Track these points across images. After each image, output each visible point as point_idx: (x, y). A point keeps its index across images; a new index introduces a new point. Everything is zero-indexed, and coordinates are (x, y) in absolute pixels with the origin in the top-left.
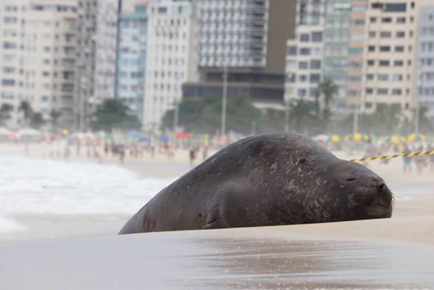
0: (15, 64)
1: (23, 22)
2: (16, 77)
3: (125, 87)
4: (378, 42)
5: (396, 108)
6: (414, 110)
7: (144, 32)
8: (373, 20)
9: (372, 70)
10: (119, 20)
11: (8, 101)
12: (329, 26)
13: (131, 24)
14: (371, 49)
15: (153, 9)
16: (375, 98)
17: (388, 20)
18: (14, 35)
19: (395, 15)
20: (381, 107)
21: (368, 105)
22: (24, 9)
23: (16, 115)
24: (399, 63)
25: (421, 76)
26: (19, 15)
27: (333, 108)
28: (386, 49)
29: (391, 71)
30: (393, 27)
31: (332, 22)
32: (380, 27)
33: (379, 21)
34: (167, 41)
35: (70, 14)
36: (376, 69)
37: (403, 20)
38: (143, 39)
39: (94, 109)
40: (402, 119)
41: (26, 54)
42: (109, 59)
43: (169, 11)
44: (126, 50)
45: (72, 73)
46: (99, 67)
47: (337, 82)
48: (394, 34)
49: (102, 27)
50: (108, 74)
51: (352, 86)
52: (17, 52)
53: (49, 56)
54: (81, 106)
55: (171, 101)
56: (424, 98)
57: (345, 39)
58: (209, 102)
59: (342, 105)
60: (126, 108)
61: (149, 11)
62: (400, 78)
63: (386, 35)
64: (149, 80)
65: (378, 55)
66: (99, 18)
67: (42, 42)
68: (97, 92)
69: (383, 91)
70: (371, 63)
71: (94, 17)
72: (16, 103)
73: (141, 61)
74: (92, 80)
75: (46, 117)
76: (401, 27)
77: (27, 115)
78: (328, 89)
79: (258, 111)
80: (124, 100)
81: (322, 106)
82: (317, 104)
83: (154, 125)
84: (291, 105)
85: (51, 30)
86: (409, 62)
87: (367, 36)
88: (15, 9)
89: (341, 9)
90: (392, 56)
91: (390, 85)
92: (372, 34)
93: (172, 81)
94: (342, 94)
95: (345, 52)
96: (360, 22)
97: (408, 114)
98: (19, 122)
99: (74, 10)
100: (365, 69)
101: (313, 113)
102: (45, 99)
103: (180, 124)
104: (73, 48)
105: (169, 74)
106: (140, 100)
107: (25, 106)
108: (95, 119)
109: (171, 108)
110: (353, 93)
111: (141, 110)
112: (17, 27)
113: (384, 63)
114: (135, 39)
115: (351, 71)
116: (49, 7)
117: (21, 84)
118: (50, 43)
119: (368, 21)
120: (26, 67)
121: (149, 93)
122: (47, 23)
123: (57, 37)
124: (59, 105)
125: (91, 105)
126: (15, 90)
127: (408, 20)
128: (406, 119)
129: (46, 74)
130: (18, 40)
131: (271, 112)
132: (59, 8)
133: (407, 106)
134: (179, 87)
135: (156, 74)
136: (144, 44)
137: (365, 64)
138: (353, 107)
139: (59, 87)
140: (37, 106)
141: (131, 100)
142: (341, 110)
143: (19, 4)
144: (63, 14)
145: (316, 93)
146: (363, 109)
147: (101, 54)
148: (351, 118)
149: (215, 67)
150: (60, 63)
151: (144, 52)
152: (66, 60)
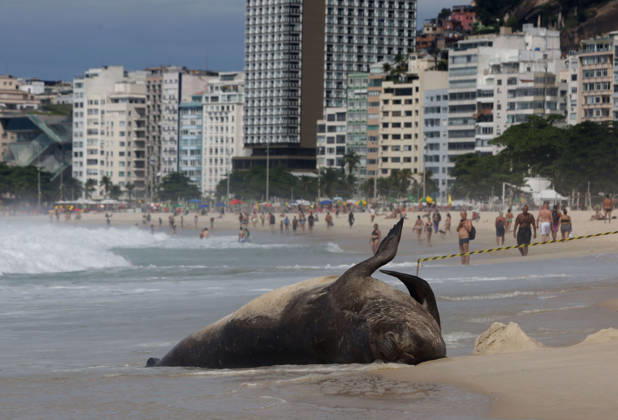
0: (97, 146)
1: (103, 112)
2: (98, 157)
3: (186, 162)
4: (391, 119)
5: (407, 172)
6: (422, 174)
7: (201, 118)
8: (386, 102)
9: (386, 142)
10: (180, 109)
11: (93, 177)
12: (351, 108)
13: (190, 112)
14: (386, 125)
15: (207, 98)
16: (390, 165)
17: (397, 102)
18: (96, 123)
19: (403, 98)
20: (395, 172)
21: (385, 171)
22: (103, 102)
23: (99, 188)
24: (408, 137)
25: (426, 148)
26: (99, 107)
27: (357, 175)
28: (397, 125)
29: (402, 143)
30: (403, 108)
31: (352, 104)
32: (391, 107)
33: (391, 102)
34: (219, 123)
35: (140, 105)
36: (390, 142)
37: (409, 102)
38: (199, 122)
39: (161, 182)
40: (412, 181)
41: (105, 137)
42: (172, 140)
43: (220, 98)
44: (186, 132)
45: (143, 152)
46: (163, 147)
47: (358, 153)
48: (403, 114)
49: (165, 114)
50: (171, 151)
51: (371, 156)
52: (99, 137)
53: (124, 139)
54: (151, 178)
55: (224, 173)
56: (429, 164)
57: (364, 119)
58: (255, 172)
59: (363, 171)
60: (188, 179)
61: (204, 101)
62: (410, 148)
63: (397, 114)
64: (206, 156)
65: (391, 131)
66: (163, 108)
67: (118, 129)
68: (163, 167)
69: (396, 160)
70: (385, 137)
71: (159, 106)
72: (99, 178)
73: (199, 140)
74: (159, 158)
75: (123, 189)
76: (408, 108)
77: (107, 188)
78: (351, 158)
79: (296, 178)
80: (186, 172)
81: (347, 173)
82: (343, 171)
83: (211, 192)
84: (322, 173)
85: (124, 118)
86: (416, 136)
87: (381, 114)
88: (96, 103)
89: (359, 94)
90: (402, 131)
91: (402, 154)
92: (386, 113)
93: (224, 156)
94: (363, 162)
95: (364, 129)
96: (376, 104)
97: (418, 178)
98: (101, 193)
99: (143, 101)
100: (381, 142)
101: (340, 179)
102: (121, 174)
103: (231, 192)
104: (143, 132)
105: (222, 150)
106: (199, 172)
107: (106, 180)
108: (162, 189)
109: (224, 178)
110: (373, 162)
111: (199, 181)
112: (98, 117)
113: (396, 137)
114: (193, 123)
115: (370, 144)
116: (123, 100)
117: (102, 162)
118: (124, 129)
119: (382, 103)
120: (105, 149)
121: (206, 167)
122: (121, 112)
123: (130, 123)
124: (134, 178)
125: (158, 177)
126: (98, 167)
127: (414, 101)
128: (416, 181)
129: (122, 154)
130: (98, 127)
131: (305, 179)
132: (131, 100)
133: (416, 170)
134: (230, 161)
135: (211, 151)
136: (201, 126)
137: (381, 138)
138: (373, 173)
139: (133, 164)
140: (115, 180)
141: (192, 173)
142: (362, 176)
143: (99, 99)
144: (134, 105)
145: (341, 163)
146: (380, 175)
147: (166, 135)
148: (371, 181)
149: (259, 144)
150: (132, 144)
151: (200, 133)
152: (137, 143)
